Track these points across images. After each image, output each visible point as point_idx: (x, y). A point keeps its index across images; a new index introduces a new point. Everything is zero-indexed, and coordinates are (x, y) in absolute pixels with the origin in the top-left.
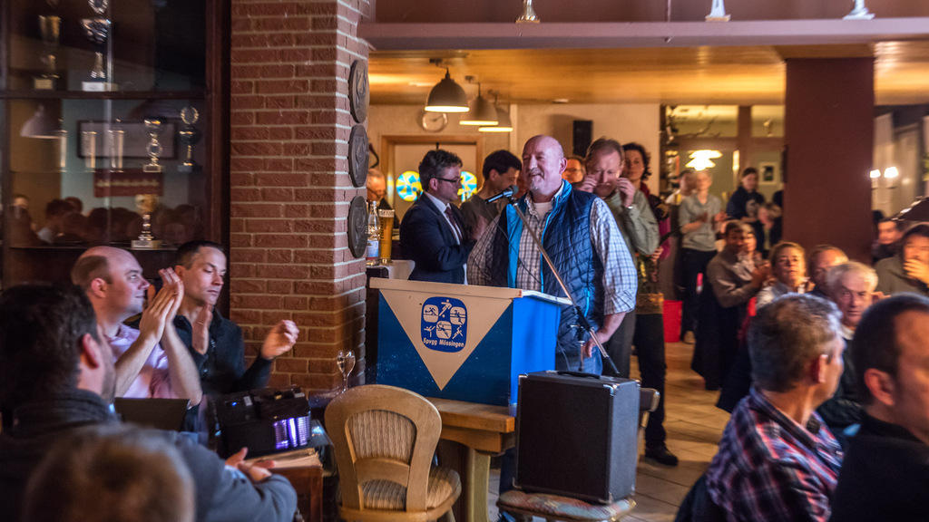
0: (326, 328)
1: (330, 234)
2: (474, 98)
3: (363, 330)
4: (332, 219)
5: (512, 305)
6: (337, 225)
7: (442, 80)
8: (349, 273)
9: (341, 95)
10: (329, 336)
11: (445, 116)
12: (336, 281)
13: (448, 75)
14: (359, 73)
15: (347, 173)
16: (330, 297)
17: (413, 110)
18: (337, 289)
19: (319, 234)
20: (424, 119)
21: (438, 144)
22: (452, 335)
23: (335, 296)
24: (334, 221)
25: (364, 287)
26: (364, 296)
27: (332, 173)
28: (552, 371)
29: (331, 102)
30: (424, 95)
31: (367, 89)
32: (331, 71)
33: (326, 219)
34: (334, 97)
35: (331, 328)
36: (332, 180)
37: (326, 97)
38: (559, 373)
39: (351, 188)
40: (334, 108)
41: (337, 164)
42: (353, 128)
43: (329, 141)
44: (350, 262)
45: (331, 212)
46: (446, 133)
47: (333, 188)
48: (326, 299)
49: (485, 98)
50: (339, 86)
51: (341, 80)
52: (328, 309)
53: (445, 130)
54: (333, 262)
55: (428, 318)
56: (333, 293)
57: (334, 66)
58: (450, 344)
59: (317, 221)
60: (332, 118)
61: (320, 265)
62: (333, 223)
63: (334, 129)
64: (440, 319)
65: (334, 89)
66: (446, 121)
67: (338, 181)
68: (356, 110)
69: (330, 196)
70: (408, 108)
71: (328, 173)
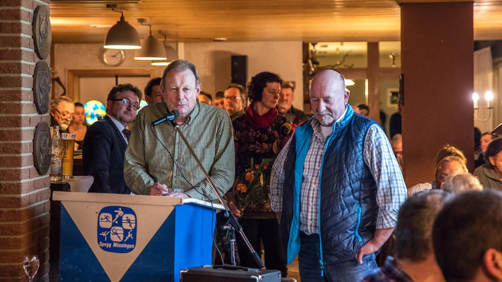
0: (13, 237)
1: (17, 155)
2: (146, 37)
3: (47, 237)
4: (19, 142)
5: (174, 211)
6: (23, 147)
7: (118, 22)
8: (35, 189)
9: (25, 36)
10: (16, 244)
11: (122, 53)
12: (22, 195)
13: (122, 18)
14: (42, 17)
15: (32, 102)
16: (17, 209)
17: (95, 48)
18: (24, 202)
19: (7, 155)
20: (105, 56)
21: (117, 77)
22: (124, 238)
23: (21, 209)
24: (21, 144)
25: (48, 200)
26: (48, 207)
27: (18, 103)
28: (208, 266)
29: (17, 42)
30: (103, 35)
31: (49, 30)
32: (17, 16)
33: (13, 142)
34: (19, 38)
35: (18, 237)
36: (18, 109)
37: (11, 37)
38: (214, 268)
39: (36, 115)
40: (20, 47)
41: (23, 94)
42: (36, 64)
43: (16, 75)
44: (35, 179)
45: (18, 136)
46: (123, 67)
47: (19, 115)
48: (14, 211)
49: (155, 37)
50: (23, 28)
51: (26, 23)
52: (15, 220)
53: (123, 65)
54: (20, 180)
55: (105, 225)
56: (20, 206)
57: (19, 11)
58: (122, 246)
59: (5, 144)
60: (18, 55)
61: (7, 182)
62: (20, 145)
63: (19, 64)
64: (114, 225)
65: (19, 31)
66: (124, 57)
67: (24, 109)
68: (39, 48)
69: (17, 122)
70: (90, 46)
71: (15, 102)
